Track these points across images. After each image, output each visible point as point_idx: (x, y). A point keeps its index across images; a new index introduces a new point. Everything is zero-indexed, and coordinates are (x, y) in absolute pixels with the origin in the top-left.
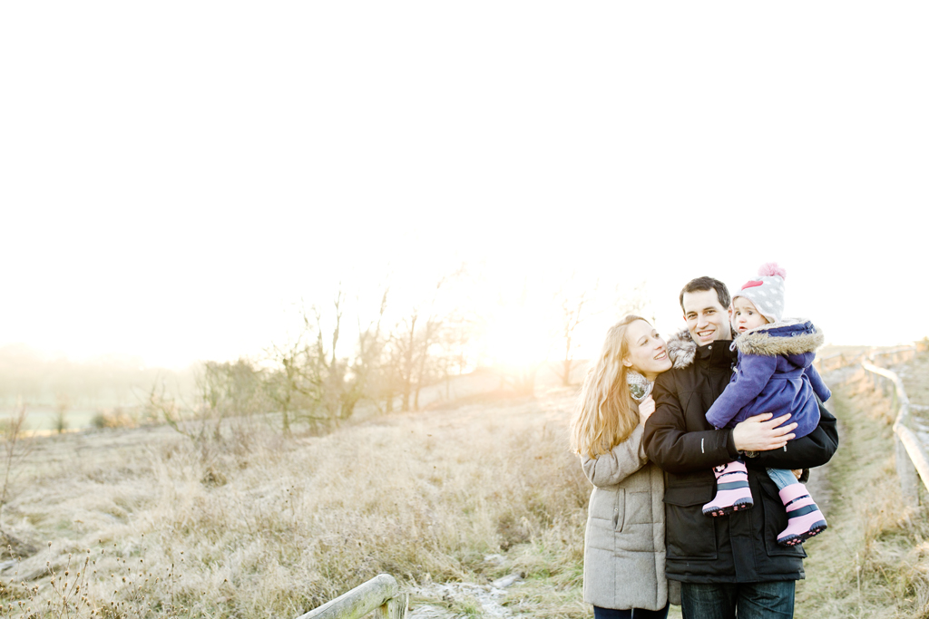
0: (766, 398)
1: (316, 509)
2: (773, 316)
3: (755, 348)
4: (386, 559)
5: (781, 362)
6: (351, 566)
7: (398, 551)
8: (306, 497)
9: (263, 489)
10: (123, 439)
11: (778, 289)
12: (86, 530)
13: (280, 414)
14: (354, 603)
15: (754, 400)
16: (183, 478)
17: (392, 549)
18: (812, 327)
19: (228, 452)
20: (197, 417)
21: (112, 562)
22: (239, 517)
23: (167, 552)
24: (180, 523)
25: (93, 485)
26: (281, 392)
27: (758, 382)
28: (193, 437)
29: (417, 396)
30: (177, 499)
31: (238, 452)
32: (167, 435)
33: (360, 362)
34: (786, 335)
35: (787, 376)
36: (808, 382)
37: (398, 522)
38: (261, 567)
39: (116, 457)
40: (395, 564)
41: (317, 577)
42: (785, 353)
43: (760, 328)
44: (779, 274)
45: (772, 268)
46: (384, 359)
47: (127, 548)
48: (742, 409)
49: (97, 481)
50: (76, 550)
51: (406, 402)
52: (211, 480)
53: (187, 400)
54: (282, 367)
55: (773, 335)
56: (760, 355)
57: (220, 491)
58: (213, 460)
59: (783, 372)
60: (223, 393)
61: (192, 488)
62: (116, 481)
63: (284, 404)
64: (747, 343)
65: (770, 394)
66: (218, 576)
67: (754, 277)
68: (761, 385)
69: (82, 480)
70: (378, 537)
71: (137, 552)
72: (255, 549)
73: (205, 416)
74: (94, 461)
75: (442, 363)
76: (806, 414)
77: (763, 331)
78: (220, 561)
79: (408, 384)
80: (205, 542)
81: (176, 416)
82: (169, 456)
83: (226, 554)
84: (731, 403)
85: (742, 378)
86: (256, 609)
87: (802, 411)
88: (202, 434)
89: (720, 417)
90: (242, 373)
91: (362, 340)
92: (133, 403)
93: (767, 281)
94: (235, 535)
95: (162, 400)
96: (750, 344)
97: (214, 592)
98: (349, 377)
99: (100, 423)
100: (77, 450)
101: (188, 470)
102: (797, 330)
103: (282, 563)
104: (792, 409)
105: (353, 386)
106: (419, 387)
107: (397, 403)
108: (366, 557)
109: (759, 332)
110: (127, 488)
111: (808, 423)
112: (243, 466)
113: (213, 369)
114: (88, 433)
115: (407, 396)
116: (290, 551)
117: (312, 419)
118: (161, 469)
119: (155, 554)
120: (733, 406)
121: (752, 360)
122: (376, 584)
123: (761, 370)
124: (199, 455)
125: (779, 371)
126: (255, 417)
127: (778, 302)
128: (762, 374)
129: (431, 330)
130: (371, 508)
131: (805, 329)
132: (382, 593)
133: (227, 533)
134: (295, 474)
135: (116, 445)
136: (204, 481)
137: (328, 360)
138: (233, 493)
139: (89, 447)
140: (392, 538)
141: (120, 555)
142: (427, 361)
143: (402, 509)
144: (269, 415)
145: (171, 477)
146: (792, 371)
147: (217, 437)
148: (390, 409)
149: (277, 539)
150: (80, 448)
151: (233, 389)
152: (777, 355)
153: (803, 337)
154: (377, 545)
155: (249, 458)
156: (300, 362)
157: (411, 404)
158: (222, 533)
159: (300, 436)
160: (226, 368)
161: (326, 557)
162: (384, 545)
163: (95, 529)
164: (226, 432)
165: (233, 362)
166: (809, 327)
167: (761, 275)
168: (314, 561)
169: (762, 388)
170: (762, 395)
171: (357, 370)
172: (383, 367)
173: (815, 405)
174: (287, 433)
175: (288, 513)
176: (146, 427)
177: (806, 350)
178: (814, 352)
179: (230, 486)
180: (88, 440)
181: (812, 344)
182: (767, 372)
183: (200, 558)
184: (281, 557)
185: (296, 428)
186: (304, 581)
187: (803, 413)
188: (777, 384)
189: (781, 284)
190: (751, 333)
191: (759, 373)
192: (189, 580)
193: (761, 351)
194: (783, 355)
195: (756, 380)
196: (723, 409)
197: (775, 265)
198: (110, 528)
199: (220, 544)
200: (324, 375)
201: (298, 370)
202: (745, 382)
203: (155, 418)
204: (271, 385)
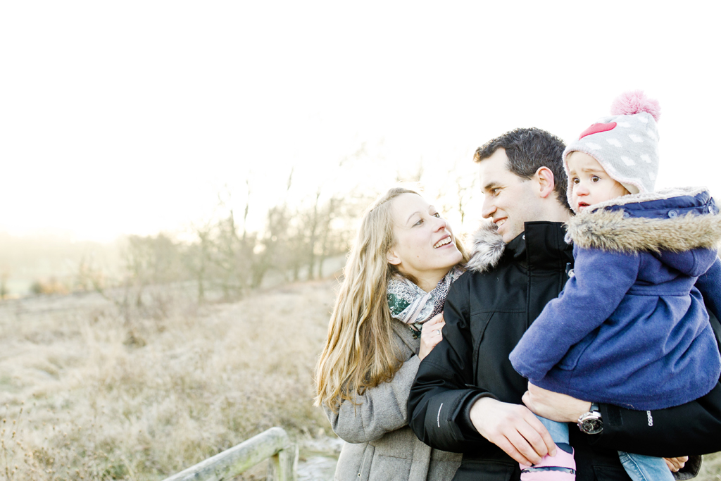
0: (617, 328)
1: (225, 370)
2: (637, 181)
3: (598, 237)
4: (285, 415)
5: (648, 264)
6: (253, 420)
7: (295, 408)
8: (215, 359)
9: (178, 350)
10: (57, 304)
11: (644, 135)
12: (23, 386)
13: (195, 283)
14: (249, 452)
15: (595, 332)
16: (108, 340)
17: (290, 406)
18: (710, 201)
19: (148, 317)
20: (120, 286)
21: (45, 413)
22: (157, 375)
23: (93, 406)
24: (104, 381)
25: (31, 346)
26: (197, 262)
27: (602, 300)
28: (117, 303)
29: (321, 266)
30: (102, 359)
31: (157, 317)
32: (96, 301)
33: (268, 235)
34: (658, 215)
35: (661, 291)
36: (701, 304)
37: (297, 381)
38: (174, 420)
39: (49, 321)
40: (293, 420)
41: (222, 430)
42: (654, 248)
43: (610, 203)
44: (647, 110)
45: (634, 99)
46: (291, 232)
47: (58, 401)
48: (572, 347)
49: (35, 342)
50: (15, 403)
51: (311, 272)
52: (133, 342)
53: (112, 270)
54: (198, 240)
55: (632, 216)
56: (608, 251)
57: (139, 352)
58: (135, 324)
59: (651, 284)
60: (144, 264)
61: (115, 349)
62: (50, 342)
63: (199, 274)
64: (584, 228)
65: (624, 321)
66: (136, 428)
67: (602, 117)
68: (608, 306)
69: (20, 341)
70: (277, 395)
71: (67, 405)
72: (169, 404)
73: (128, 284)
74: (31, 324)
75: (345, 236)
76: (692, 360)
77: (615, 208)
78: (138, 414)
79: (312, 256)
80: (126, 397)
81: (103, 283)
82: (96, 320)
83: (143, 408)
84: (552, 335)
85: (573, 292)
86: (170, 457)
87: (683, 356)
88: (126, 301)
89: (533, 360)
90: (162, 246)
91: (271, 215)
92: (65, 272)
93: (624, 122)
94: (152, 392)
95: (90, 270)
96: (589, 230)
97: (133, 441)
98: (259, 249)
99: (37, 290)
100: (18, 314)
101: (112, 333)
102: (680, 207)
103: (192, 417)
104: (665, 351)
105: (263, 256)
106: (323, 258)
107: (303, 273)
108: (266, 412)
109: (607, 208)
110: (60, 349)
111: (698, 377)
112: (161, 330)
113: (136, 242)
114: (26, 298)
115: (312, 265)
116: (199, 406)
117: (225, 288)
118: (88, 331)
119: (82, 408)
120: (555, 342)
121: (593, 258)
122: (269, 436)
123: (610, 278)
124: (122, 319)
125: (643, 280)
126: (173, 285)
127: (645, 158)
128: (611, 284)
129: (333, 207)
130: (274, 368)
131: (698, 205)
132: (274, 444)
133: (146, 390)
134: (207, 338)
135: (50, 310)
136: (125, 343)
137: (240, 233)
138: (152, 354)
139: (27, 312)
140: (290, 396)
141: (52, 407)
142: (330, 234)
143: (301, 370)
144: (187, 284)
145: (97, 339)
146: (667, 282)
147: (139, 303)
148: (296, 278)
149: (189, 396)
150: (20, 311)
151: (154, 260)
152: (640, 251)
153: (690, 220)
154: (277, 402)
155: (166, 322)
156: (214, 235)
157: (316, 273)
158: (141, 390)
159: (212, 303)
160: (148, 241)
161: (232, 412)
162: (283, 403)
163: (31, 385)
164: (147, 299)
165: (154, 234)
166: (703, 201)
167: (615, 113)
168: (220, 416)
169: (610, 310)
170: (609, 322)
171: (266, 242)
172: (291, 240)
173: (712, 343)
174: (202, 300)
175: (199, 372)
176: (78, 294)
177: (696, 243)
178: (713, 248)
179: (149, 348)
180: (27, 305)
181: (708, 233)
182: (621, 281)
183: (121, 411)
184: (191, 412)
185: (211, 295)
186: (211, 433)
187: (687, 359)
188: (637, 303)
189: (648, 126)
190: (595, 210)
191: (605, 284)
192: (111, 430)
193: (608, 244)
194: (650, 252)
195: (599, 295)
196: (537, 346)
197: (639, 95)
198: (43, 383)
199: (139, 399)
200: (236, 246)
201: (212, 242)
202: (577, 299)
203: (85, 286)
204: (188, 256)
